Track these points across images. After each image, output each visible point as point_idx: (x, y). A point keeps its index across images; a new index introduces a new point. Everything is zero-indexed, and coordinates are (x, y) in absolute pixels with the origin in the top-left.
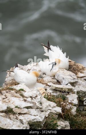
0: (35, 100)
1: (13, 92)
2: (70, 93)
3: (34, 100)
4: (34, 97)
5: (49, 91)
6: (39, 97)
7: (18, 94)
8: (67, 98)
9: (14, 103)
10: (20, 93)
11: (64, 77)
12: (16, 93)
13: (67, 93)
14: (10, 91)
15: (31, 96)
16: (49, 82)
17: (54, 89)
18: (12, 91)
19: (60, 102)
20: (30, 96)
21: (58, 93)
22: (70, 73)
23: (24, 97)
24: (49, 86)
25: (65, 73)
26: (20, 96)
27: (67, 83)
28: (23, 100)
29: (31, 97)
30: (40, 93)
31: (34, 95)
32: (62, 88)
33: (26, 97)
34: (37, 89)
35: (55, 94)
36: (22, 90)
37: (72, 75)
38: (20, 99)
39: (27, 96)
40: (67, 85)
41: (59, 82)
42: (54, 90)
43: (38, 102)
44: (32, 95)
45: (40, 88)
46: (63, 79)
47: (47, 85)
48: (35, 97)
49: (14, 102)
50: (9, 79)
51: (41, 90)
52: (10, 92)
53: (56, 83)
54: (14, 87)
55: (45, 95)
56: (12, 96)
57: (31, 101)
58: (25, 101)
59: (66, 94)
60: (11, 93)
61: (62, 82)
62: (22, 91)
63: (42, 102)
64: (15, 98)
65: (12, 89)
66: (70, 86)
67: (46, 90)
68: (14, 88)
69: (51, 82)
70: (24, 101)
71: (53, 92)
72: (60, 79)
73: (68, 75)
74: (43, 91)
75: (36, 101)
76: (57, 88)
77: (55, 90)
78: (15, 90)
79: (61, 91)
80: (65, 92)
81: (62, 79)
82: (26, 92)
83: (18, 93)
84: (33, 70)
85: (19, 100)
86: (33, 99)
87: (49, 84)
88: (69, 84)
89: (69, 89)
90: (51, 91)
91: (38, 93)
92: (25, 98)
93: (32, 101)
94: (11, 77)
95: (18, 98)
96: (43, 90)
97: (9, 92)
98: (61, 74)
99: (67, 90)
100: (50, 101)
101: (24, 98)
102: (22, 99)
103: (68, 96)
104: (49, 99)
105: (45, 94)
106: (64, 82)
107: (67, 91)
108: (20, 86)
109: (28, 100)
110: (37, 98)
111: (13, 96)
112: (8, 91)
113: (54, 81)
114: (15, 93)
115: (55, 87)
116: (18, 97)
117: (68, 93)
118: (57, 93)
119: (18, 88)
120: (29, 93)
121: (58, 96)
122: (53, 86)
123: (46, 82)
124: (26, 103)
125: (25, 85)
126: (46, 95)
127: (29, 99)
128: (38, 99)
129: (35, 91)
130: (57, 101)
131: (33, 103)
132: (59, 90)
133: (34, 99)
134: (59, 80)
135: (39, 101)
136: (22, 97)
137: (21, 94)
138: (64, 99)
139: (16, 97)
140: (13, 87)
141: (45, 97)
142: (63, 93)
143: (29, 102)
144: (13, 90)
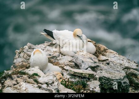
0: (52, 87)
1: (25, 76)
2: (91, 80)
3: (50, 88)
4: (50, 84)
5: (67, 76)
6: (56, 83)
7: (32, 79)
8: (88, 85)
9: (27, 90)
10: (33, 79)
11: (84, 60)
12: (29, 78)
13: (87, 79)
14: (22, 75)
15: (47, 82)
16: (66, 65)
17: (72, 73)
18: (24, 75)
19: (79, 90)
20: (45, 82)
21: (77, 79)
22: (90, 56)
23: (39, 83)
24: (65, 70)
25: (85, 56)
26: (34, 82)
27: (87, 67)
28: (37, 87)
29: (46, 83)
30: (57, 79)
31: (50, 81)
32: (82, 74)
33: (41, 83)
34: (53, 74)
35: (73, 80)
36: (36, 75)
37: (93, 58)
38: (34, 85)
39: (42, 83)
40: (87, 69)
41: (77, 66)
42: (72, 75)
43: (55, 90)
44: (48, 80)
45: (57, 73)
46: (83, 62)
47: (63, 69)
48: (52, 83)
49: (27, 89)
50: (18, 60)
51: (58, 75)
52: (22, 76)
53: (74, 67)
54: (27, 71)
55: (61, 82)
56: (24, 81)
57: (46, 88)
58: (40, 87)
59: (86, 81)
60: (23, 78)
61: (81, 66)
62: (36, 76)
63: (59, 90)
65: (24, 74)
66: (90, 72)
67: (63, 75)
68: (27, 72)
69: (68, 65)
71: (71, 78)
72: (79, 62)
73: (88, 58)
74: (60, 77)
75: (53, 88)
76: (76, 73)
77: (74, 75)
78: (28, 74)
79: (81, 76)
80: (84, 78)
81: (81, 62)
82: (40, 77)
83: (31, 78)
84: (46, 51)
85: (33, 86)
86: (49, 86)
87: (65, 67)
88: (89, 69)
89: (90, 74)
90: (68, 77)
91: (55, 79)
92: (40, 85)
93: (48, 88)
94: (21, 58)
95: (32, 84)
96: (59, 75)
97: (21, 76)
98: (80, 56)
99: (87, 76)
100: (68, 88)
102: (36, 85)
103: (88, 83)
104: (66, 86)
105: (62, 80)
106: (83, 65)
107: (87, 77)
108: (33, 70)
109: (43, 87)
110: (53, 85)
111: (25, 82)
112: (20, 75)
113: (72, 64)
114: (28, 78)
115: (73, 71)
116: (31, 83)
117: (89, 79)
118: (75, 79)
119: (31, 71)
120: (44, 79)
121: (78, 83)
122: (71, 71)
123: (62, 66)
124: (41, 90)
125: (39, 69)
126: (63, 82)
127: (45, 86)
128: (55, 85)
129: (51, 76)
130: (76, 89)
131: (49, 90)
132: (79, 75)
133: (50, 85)
134: (78, 64)
135: (56, 89)
136: (36, 83)
137: (35, 79)
138: (84, 86)
139: (29, 83)
140: (25, 71)
141: (62, 84)
142: (82, 79)
143: (44, 89)
144: (25, 75)
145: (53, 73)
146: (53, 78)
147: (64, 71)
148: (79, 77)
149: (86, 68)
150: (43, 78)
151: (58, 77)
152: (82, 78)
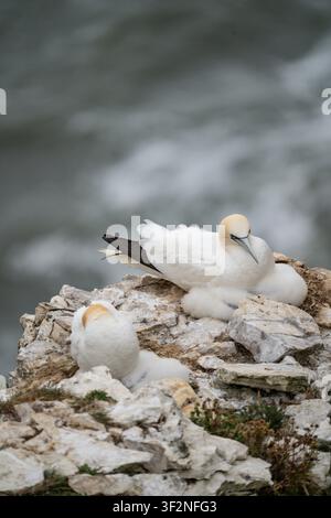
0: (159, 434)
1: (62, 405)
2: (297, 398)
3: (155, 438)
4: (151, 425)
5: (210, 393)
6: (173, 421)
7: (85, 414)
8: (288, 417)
9: (71, 453)
10: (92, 411)
11: (267, 330)
12: (77, 409)
13: (285, 399)
14: (49, 402)
15: (141, 418)
16: (203, 354)
17: (229, 381)
18: (56, 403)
19: (259, 438)
20: (135, 419)
21: (250, 400)
22: (288, 311)
23: (113, 425)
24: (204, 370)
25: (268, 313)
26: (93, 422)
27: (280, 355)
28: (107, 440)
29: (139, 424)
30: (175, 404)
31: (153, 413)
32: (264, 379)
33: (119, 426)
34: (160, 387)
35: (234, 404)
36: (101, 395)
37: (298, 321)
38: (94, 433)
39: (125, 422)
40: (279, 361)
41: (244, 353)
42: (231, 386)
43: (171, 444)
44: (143, 413)
45: (173, 384)
46: (263, 336)
47: (196, 367)
48: (159, 422)
49: (71, 449)
50: (33, 349)
51: (178, 392)
52: (52, 406)
53: (233, 356)
54: (65, 384)
55: (193, 413)
56: (60, 423)
57: (140, 439)
58: (117, 440)
59: (281, 403)
60: (56, 410)
61: (259, 351)
62: (102, 402)
63: (188, 442)
64: (76, 430)
65: (58, 395)
66: (292, 368)
67: (195, 388)
68: (66, 388)
69: (211, 351)
70: (112, 444)
71: (225, 398)
72: (248, 338)
73: (283, 322)
74: (186, 396)
75: (164, 440)
76: (242, 377)
77: (236, 387)
78: (71, 397)
79: (261, 388)
80: (274, 392)
81: (257, 337)
82: (115, 402)
83: (84, 411)
84: (131, 309)
85: (92, 439)
86: (148, 433)
87: (202, 361)
88: (289, 359)
89: (294, 379)
90: (216, 393)
91: (168, 404)
92: (118, 431)
93: (146, 441)
94: (42, 343)
95: (87, 431)
96: (184, 388)
97: (47, 407)
98: (254, 317)
99: (284, 386)
100: (216, 434)
101: (112, 429)
102: (103, 434)
103: (290, 410)
104: (213, 428)
105: (193, 405)
106: (265, 349)
107: (284, 388)
108: (88, 381)
109: (129, 437)
110: (164, 426)
111: (65, 425)
112: (43, 403)
113: (226, 348)
114: (72, 410)
115: (232, 373)
116: (86, 428)
117: (291, 396)
118: (241, 399)
119: (81, 385)
120: (131, 407)
121: (251, 411)
122: (224, 371)
123: (192, 355)
124: (123, 450)
125: (110, 376)
126: (198, 413)
127: (134, 434)
128: (169, 428)
129: (154, 395)
130: (248, 434)
131: (151, 447)
132: (253, 386)
133: (152, 430)
134: (247, 345)
135: (176, 440)
136: (102, 426)
137: (97, 411)
138: (277, 422)
139: (77, 426)
140: (59, 386)
141: (194, 421)
142: (266, 399)
143: (132, 445)
144: (60, 400)
145: (161, 384)
146: (162, 402)
147: (200, 373)
148: (255, 390)
149: (276, 359)
150: (125, 405)
151: (180, 398)
152: (264, 394)
